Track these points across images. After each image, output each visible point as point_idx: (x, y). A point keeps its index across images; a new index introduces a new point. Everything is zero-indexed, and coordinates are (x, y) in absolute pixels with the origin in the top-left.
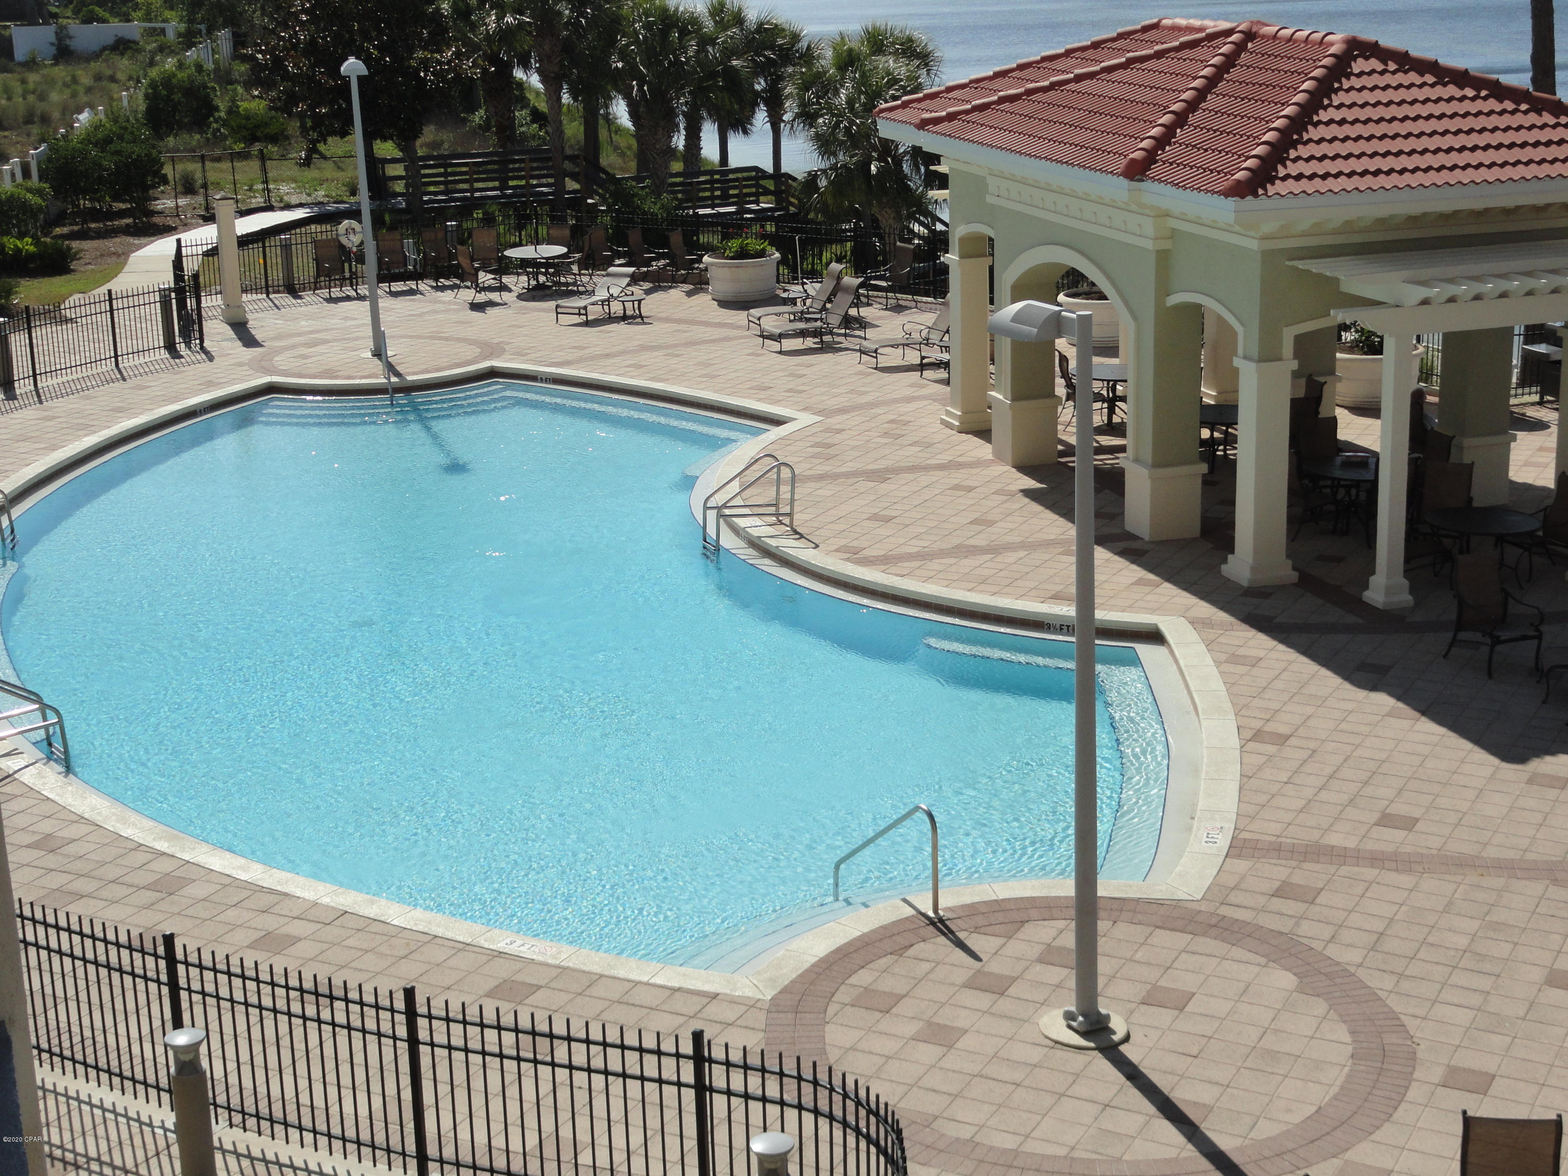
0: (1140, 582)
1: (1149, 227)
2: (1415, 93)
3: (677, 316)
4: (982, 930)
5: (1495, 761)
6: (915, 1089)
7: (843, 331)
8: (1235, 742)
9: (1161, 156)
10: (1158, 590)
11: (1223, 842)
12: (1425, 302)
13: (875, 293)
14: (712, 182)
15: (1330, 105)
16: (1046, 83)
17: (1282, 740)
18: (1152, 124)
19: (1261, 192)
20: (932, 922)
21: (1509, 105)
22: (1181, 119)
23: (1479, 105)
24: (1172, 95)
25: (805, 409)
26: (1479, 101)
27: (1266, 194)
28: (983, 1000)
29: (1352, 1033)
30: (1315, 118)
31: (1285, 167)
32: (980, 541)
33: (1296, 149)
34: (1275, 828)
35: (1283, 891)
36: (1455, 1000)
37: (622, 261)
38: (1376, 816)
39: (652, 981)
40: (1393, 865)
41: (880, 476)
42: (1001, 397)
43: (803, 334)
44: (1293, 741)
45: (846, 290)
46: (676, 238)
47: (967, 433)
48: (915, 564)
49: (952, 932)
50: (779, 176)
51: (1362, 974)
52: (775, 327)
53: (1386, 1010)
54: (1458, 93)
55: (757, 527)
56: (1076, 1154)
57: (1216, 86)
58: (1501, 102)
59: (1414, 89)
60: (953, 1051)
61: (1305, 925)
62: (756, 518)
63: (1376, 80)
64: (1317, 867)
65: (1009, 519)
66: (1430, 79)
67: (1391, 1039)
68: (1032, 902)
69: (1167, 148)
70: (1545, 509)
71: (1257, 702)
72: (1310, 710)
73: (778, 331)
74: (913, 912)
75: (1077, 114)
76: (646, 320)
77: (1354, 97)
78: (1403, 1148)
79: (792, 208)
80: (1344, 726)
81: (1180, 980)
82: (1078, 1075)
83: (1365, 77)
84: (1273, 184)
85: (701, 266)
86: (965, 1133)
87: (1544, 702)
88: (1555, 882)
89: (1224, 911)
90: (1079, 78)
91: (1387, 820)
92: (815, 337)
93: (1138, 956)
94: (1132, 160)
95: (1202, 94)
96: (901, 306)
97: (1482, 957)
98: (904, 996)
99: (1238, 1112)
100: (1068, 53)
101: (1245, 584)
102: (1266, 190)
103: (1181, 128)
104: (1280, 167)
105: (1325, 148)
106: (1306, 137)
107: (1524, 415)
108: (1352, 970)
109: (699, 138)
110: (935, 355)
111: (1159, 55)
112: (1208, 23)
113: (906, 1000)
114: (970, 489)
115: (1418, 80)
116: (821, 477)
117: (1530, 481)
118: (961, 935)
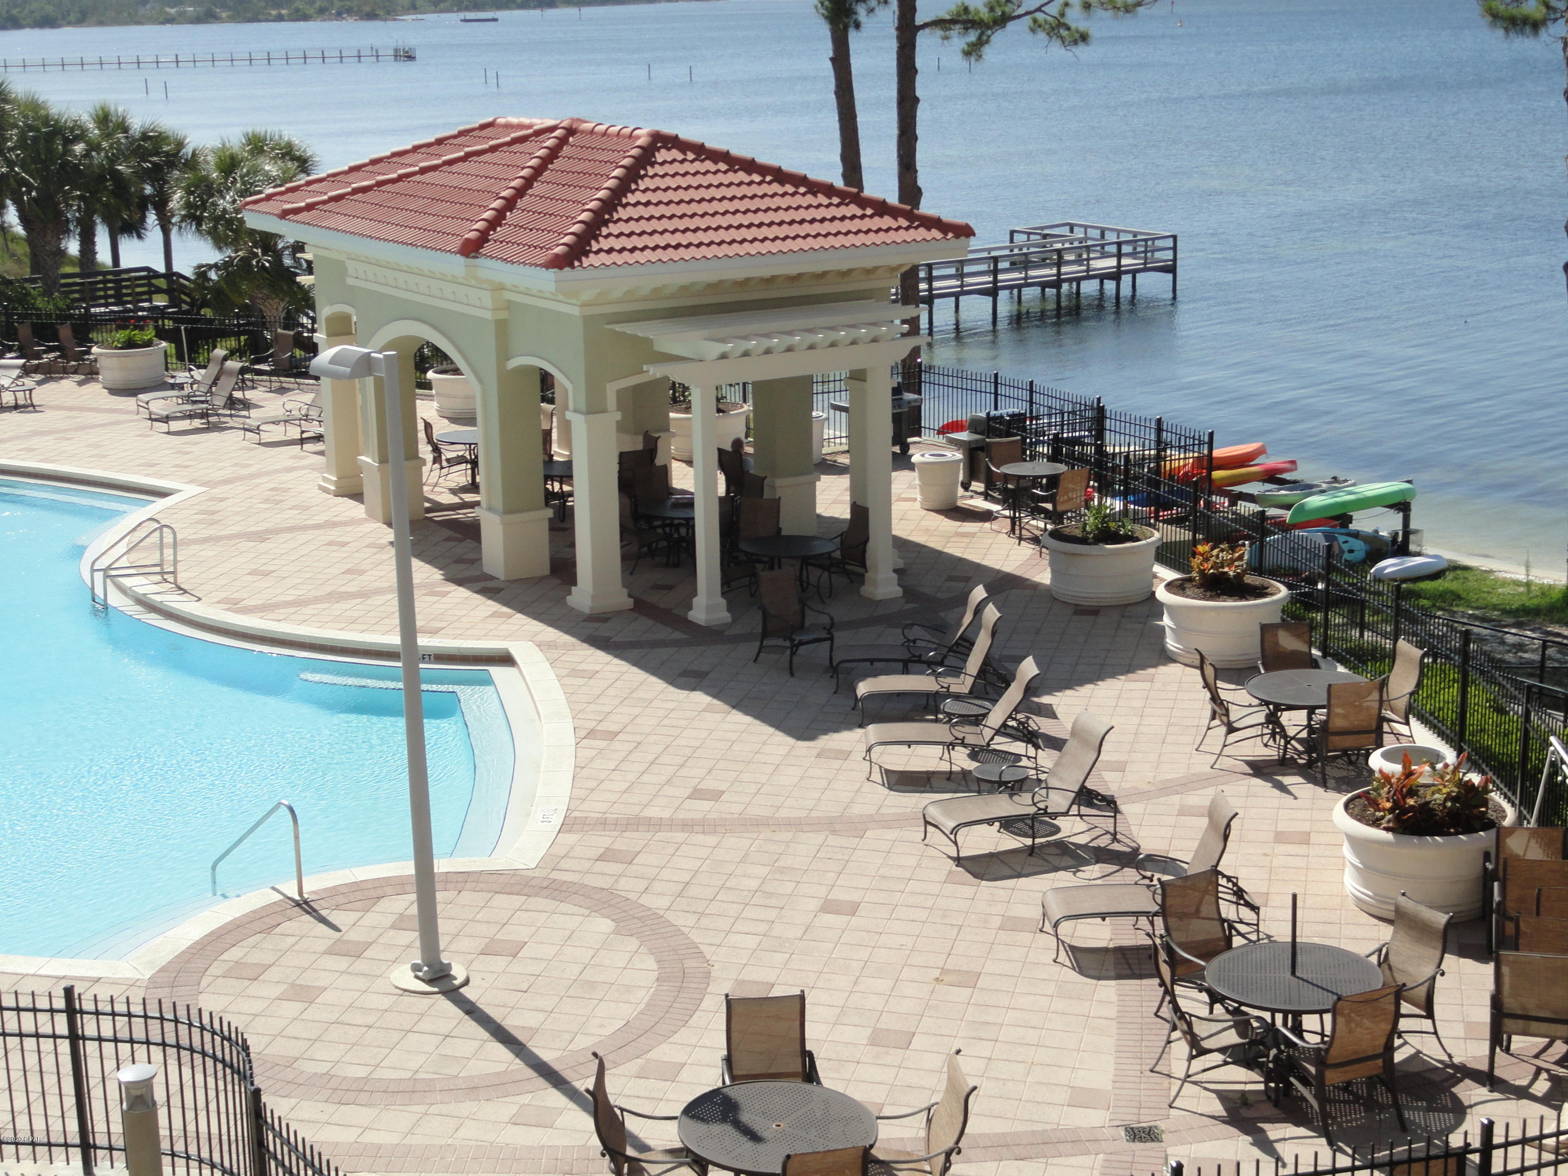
0: (494, 615)
1: (487, 299)
2: (710, 179)
3: (69, 404)
4: (342, 907)
5: (791, 741)
6: (278, 1038)
7: (229, 412)
8: (572, 741)
9: (492, 235)
10: (510, 620)
11: (557, 821)
12: (724, 356)
13: (260, 378)
14: (105, 282)
15: (637, 189)
16: (394, 176)
17: (612, 736)
18: (486, 208)
19: (576, 263)
20: (298, 904)
21: (790, 189)
22: (510, 204)
23: (765, 189)
24: (504, 183)
25: (190, 482)
26: (765, 185)
27: (581, 266)
28: (341, 963)
29: (658, 962)
30: (624, 201)
31: (598, 242)
32: (351, 588)
33: (608, 227)
34: (603, 807)
35: (606, 856)
36: (746, 930)
37: (13, 355)
38: (689, 791)
39: (39, 973)
40: (701, 828)
41: (260, 537)
42: (369, 460)
43: (191, 417)
44: (621, 736)
45: (230, 373)
46: (65, 331)
47: (342, 496)
48: (292, 610)
49: (315, 911)
50: (170, 274)
51: (669, 916)
52: (162, 409)
53: (687, 941)
54: (747, 179)
55: (142, 585)
56: (420, 1076)
57: (541, 175)
58: (783, 185)
59: (709, 176)
60: (313, 1005)
61: (623, 881)
62: (141, 577)
63: (677, 167)
64: (636, 835)
65: (378, 568)
66: (723, 166)
67: (690, 964)
68: (387, 881)
69: (498, 229)
70: (842, 535)
71: (592, 707)
72: (637, 711)
73: (165, 413)
74: (281, 897)
75: (421, 202)
76: (37, 409)
77: (658, 182)
78: (696, 1046)
79: (183, 305)
80: (666, 722)
81: (515, 933)
82: (423, 1015)
83: (667, 165)
84: (587, 257)
85: (91, 357)
86: (322, 1068)
87: (835, 693)
88: (834, 832)
89: (555, 875)
90: (423, 171)
91: (697, 794)
92: (202, 418)
93: (479, 917)
94: (467, 239)
95: (529, 182)
96: (284, 388)
97: (770, 895)
98: (271, 966)
99: (560, 1031)
100: (416, 149)
101: (587, 611)
102: (580, 261)
103: (511, 211)
104: (593, 242)
105: (633, 226)
106: (616, 216)
107: (835, 461)
108: (661, 913)
109: (94, 243)
110: (314, 429)
111: (493, 149)
112: (535, 121)
113: (272, 968)
114: (343, 544)
115: (713, 168)
116: (205, 540)
117: (837, 516)
118: (324, 913)
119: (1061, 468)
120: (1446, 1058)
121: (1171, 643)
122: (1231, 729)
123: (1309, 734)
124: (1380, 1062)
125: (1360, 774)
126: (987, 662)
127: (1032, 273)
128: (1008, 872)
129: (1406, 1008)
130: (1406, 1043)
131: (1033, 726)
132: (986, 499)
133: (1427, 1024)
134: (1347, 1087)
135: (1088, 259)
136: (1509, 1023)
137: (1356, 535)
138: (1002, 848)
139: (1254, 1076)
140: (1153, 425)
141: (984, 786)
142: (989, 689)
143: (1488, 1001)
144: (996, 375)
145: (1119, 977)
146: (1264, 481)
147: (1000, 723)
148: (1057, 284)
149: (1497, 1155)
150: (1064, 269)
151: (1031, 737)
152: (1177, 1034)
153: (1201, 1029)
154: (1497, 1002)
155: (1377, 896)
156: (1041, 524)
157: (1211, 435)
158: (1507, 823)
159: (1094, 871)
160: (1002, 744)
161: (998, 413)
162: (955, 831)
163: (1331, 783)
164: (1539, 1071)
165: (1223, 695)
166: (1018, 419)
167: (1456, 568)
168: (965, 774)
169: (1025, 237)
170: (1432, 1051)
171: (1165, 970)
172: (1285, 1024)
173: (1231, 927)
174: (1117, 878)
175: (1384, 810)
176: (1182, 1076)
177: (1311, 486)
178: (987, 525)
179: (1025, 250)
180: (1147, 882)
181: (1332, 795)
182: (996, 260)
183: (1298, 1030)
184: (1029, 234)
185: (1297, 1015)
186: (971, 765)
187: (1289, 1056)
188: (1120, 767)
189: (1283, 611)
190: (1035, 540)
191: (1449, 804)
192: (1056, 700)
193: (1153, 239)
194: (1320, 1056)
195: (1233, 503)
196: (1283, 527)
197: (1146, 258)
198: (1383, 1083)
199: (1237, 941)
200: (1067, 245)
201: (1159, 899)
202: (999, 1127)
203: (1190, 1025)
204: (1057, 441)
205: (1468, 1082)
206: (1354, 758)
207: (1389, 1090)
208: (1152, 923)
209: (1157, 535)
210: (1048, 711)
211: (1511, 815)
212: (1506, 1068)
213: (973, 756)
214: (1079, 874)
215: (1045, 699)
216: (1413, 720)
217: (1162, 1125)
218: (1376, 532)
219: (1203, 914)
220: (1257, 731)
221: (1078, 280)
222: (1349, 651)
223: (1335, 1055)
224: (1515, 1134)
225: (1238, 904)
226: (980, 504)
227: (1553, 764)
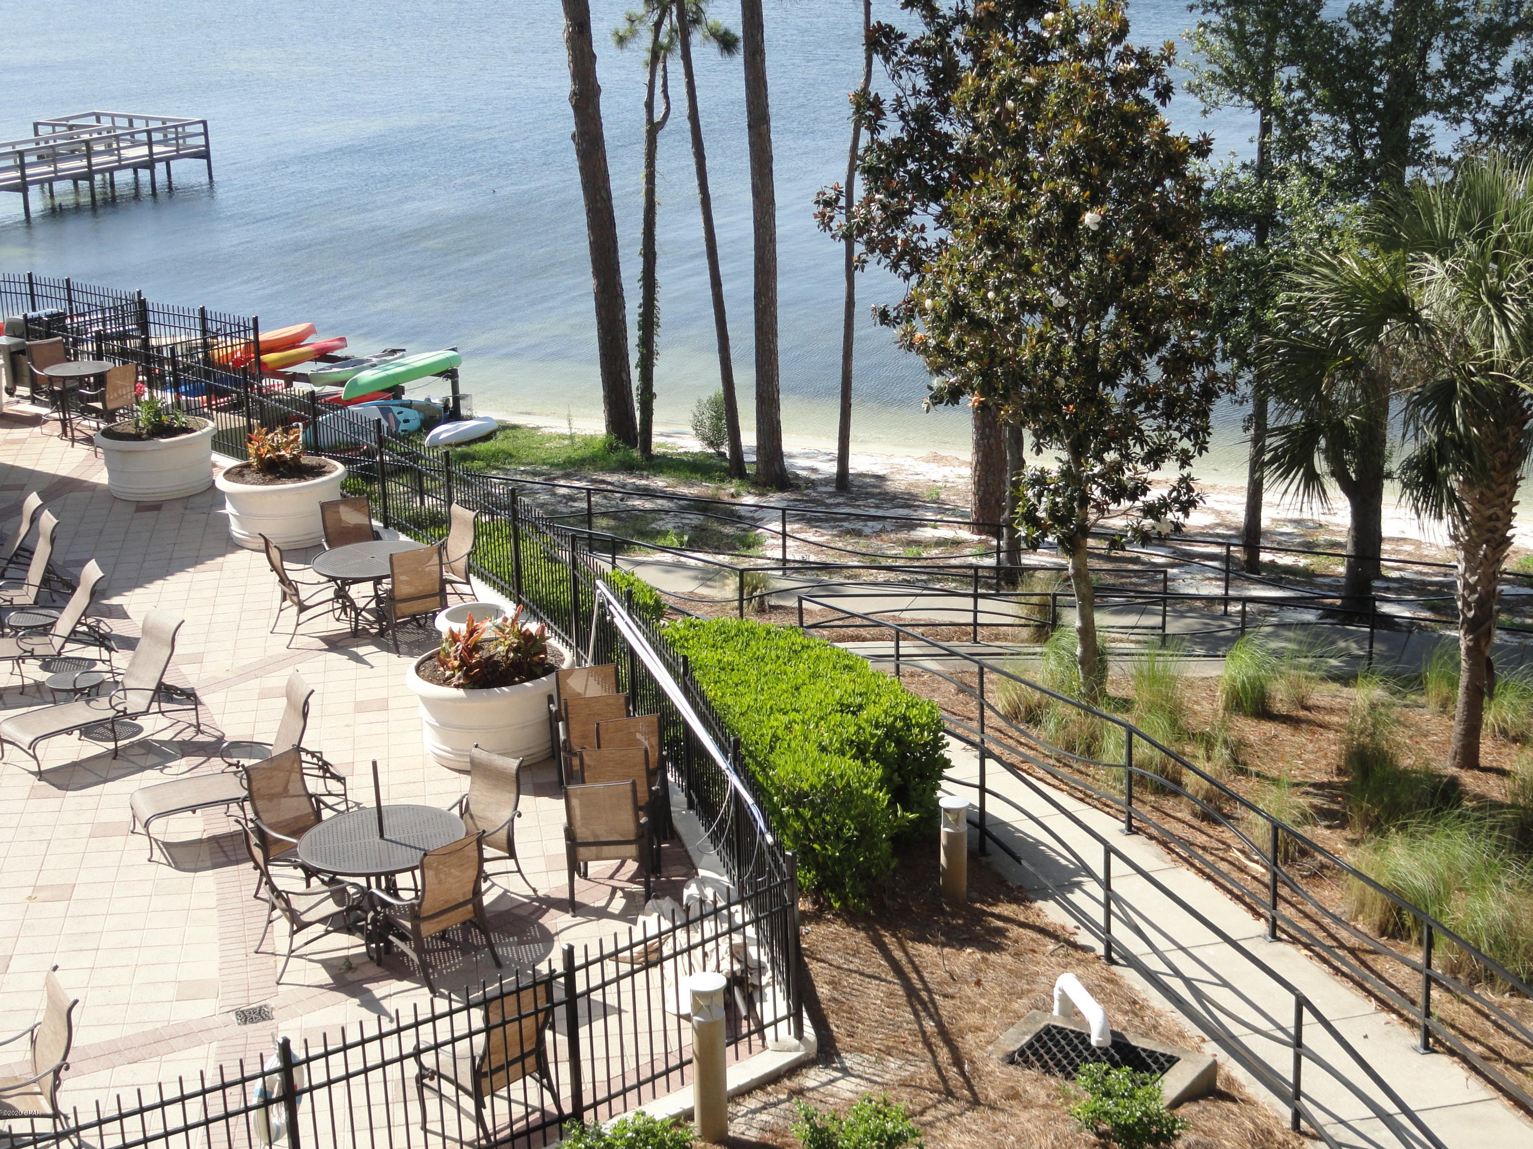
119: (106, 365)
120: (531, 893)
121: (236, 529)
122: (303, 608)
123: (377, 604)
124: (470, 907)
125: (429, 636)
126: (49, 570)
127: (61, 166)
128: (95, 779)
129: (488, 852)
130: (494, 885)
131: (104, 629)
132: (33, 403)
133: (510, 864)
134: (443, 935)
135: (119, 149)
136: (583, 852)
137: (409, 405)
138: (84, 756)
139: (357, 940)
140: (197, 315)
141: (59, 696)
142: (55, 597)
143: (563, 835)
144: (30, 275)
145: (215, 866)
146: (316, 360)
147: (69, 630)
148: (89, 176)
149: (580, 976)
150: (94, 160)
151: (103, 640)
152: (277, 913)
153: (298, 904)
154: (570, 834)
155: (456, 751)
156: (94, 424)
157: (255, 320)
158: (565, 666)
159: (181, 765)
160: (74, 650)
161: (35, 314)
162: (33, 745)
163: (403, 648)
164: (614, 890)
165: (291, 576)
166: (57, 319)
167: (504, 427)
168: (38, 686)
169: (50, 129)
170: (518, 889)
171: (258, 853)
172: (379, 886)
173: (319, 801)
174: (205, 769)
175: (454, 668)
176: (286, 952)
177: (362, 362)
178: (37, 429)
179: (51, 143)
180: (234, 769)
181: (405, 659)
182: (21, 154)
183: (392, 890)
184: (54, 126)
185: (390, 875)
186: (43, 676)
187: (386, 916)
188: (198, 659)
189: (343, 488)
190: (89, 440)
191: (511, 655)
192: (128, 600)
193: (183, 126)
194: (415, 912)
195: (289, 384)
196: (338, 404)
197: (178, 145)
198: (476, 926)
199: (326, 814)
200: (95, 136)
201: (245, 783)
202: (109, 1034)
203: (287, 902)
204: (100, 337)
205: (552, 911)
206: (422, 622)
207: (482, 932)
208: (243, 808)
209: (211, 424)
210: (120, 613)
211: (568, 656)
212: (586, 893)
213: (45, 667)
214: (166, 771)
215: (115, 601)
216: (473, 579)
217: (271, 1003)
218: (428, 400)
219: (291, 792)
220: (328, 606)
221: (111, 171)
222: (409, 519)
223: (428, 908)
224: (594, 954)
225: (324, 777)
226: (28, 408)
227: (601, 605)
